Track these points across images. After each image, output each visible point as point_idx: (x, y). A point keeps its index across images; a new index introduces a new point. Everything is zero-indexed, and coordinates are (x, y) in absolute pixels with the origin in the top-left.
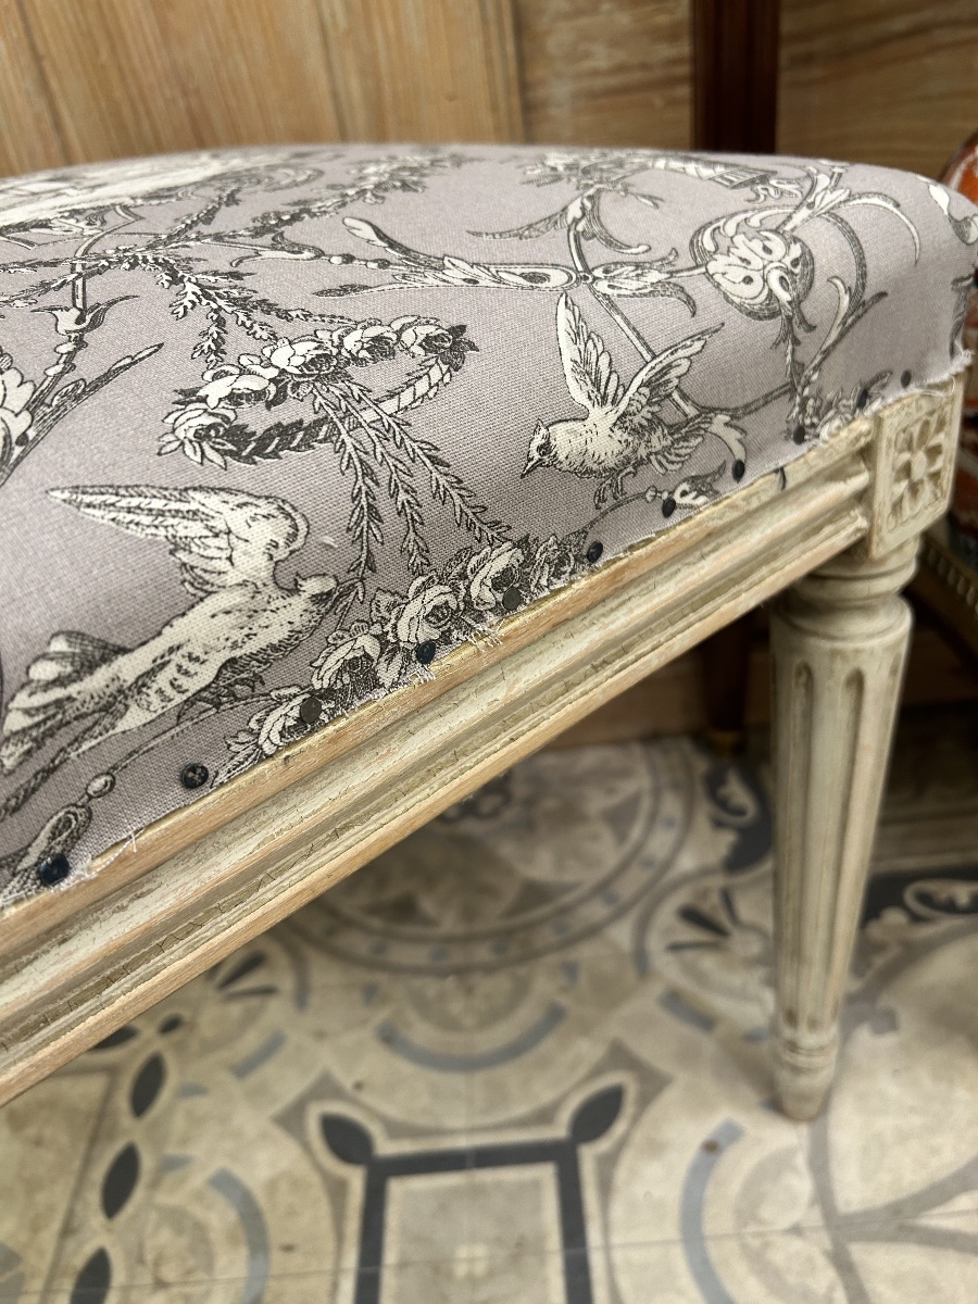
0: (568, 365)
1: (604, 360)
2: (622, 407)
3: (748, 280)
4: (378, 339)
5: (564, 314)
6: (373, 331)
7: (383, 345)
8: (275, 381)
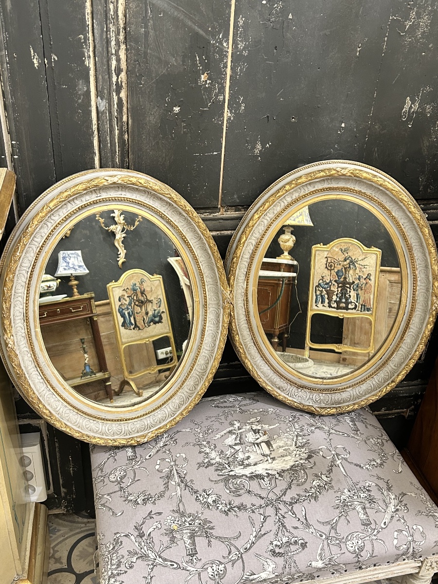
0: (318, 554)
1: (323, 554)
2: (324, 561)
3: (352, 547)
4: (296, 541)
5: (321, 544)
6: (296, 539)
7: (296, 542)
8: (281, 544)
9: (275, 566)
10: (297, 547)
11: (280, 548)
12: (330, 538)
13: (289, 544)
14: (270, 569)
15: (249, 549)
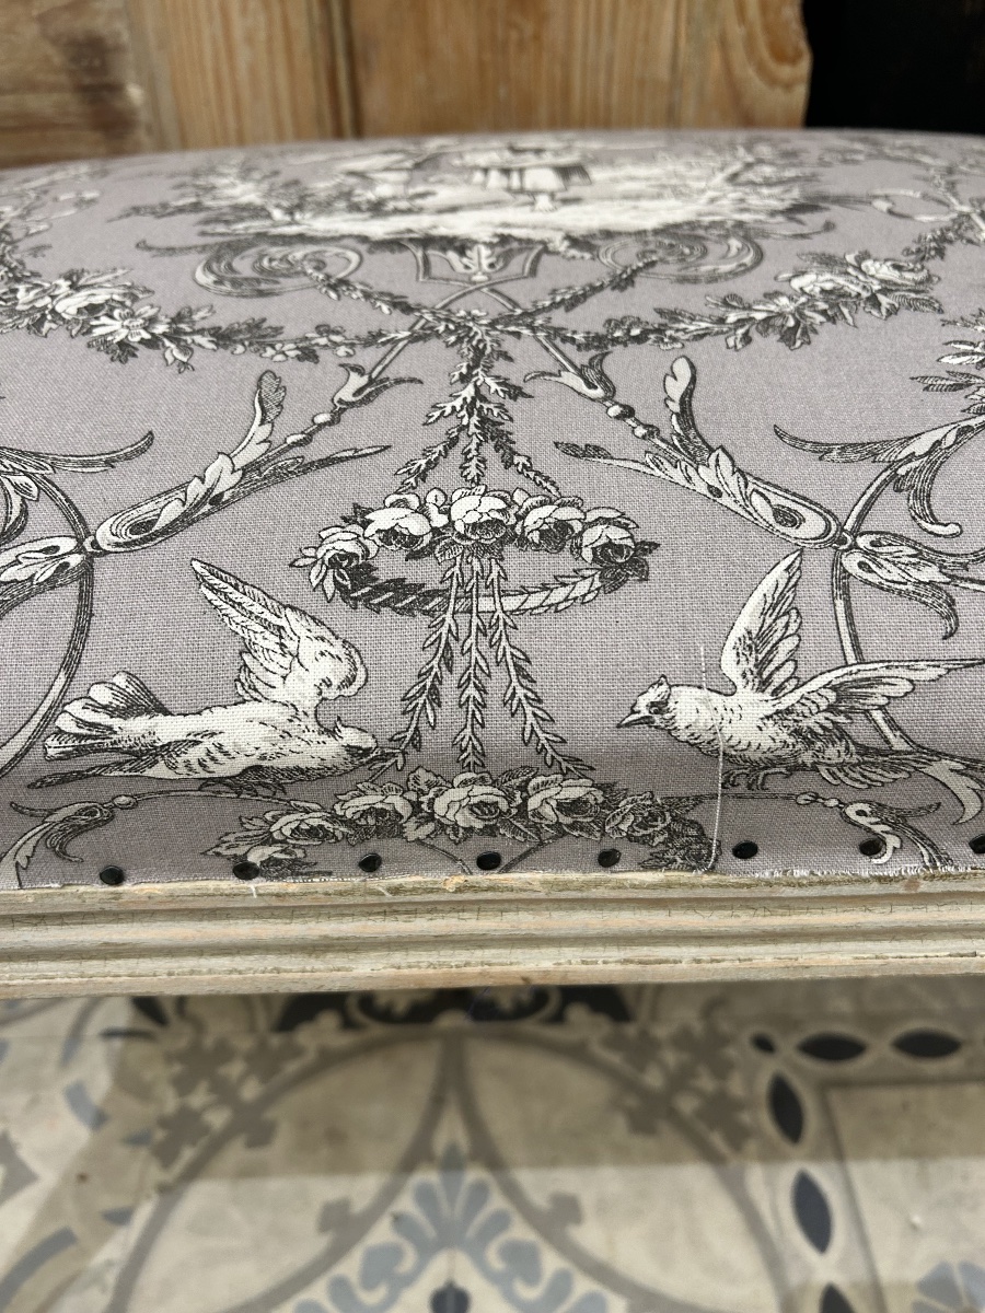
2: (788, 701)
6: (565, 514)
7: (558, 536)
8: (435, 530)
9: (344, 669)
10: (564, 562)
11: (413, 556)
12: (863, 542)
13: (497, 536)
14: (301, 689)
15: (171, 530)
